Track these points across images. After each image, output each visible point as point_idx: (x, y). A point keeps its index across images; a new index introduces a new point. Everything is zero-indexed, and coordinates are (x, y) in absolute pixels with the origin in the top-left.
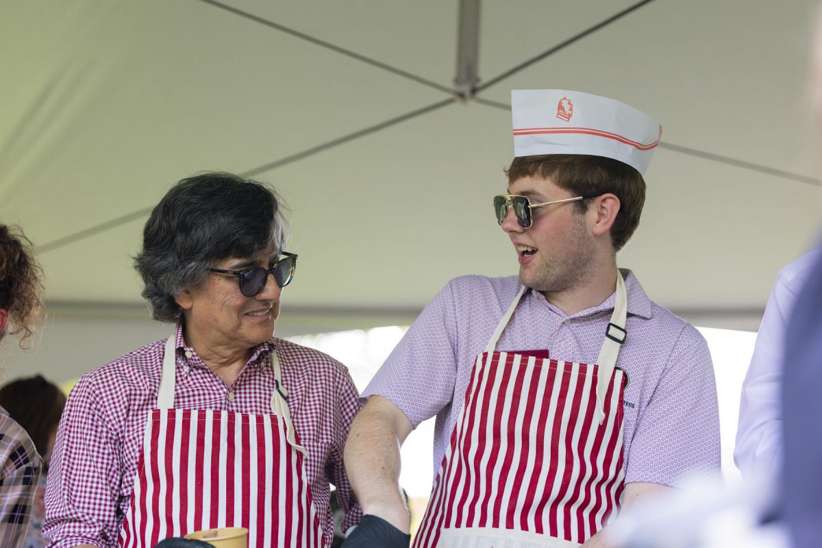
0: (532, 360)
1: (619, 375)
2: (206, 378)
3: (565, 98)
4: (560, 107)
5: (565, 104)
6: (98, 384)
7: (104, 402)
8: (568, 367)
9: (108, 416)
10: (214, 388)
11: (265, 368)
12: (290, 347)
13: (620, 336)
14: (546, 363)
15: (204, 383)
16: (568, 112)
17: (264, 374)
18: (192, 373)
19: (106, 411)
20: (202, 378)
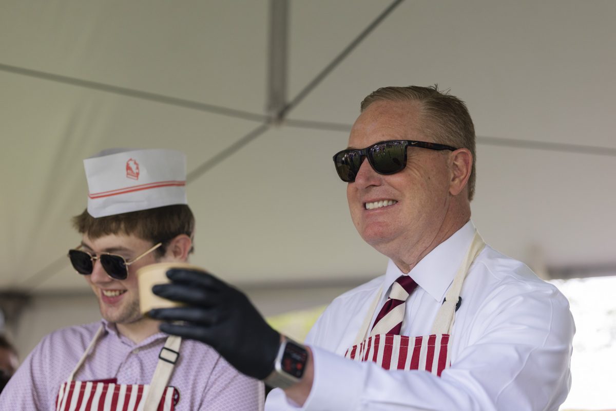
0: (100, 386)
1: (170, 391)
3: (131, 160)
4: (128, 168)
5: (132, 165)
8: (129, 389)
13: (173, 357)
14: (112, 387)
16: (135, 171)
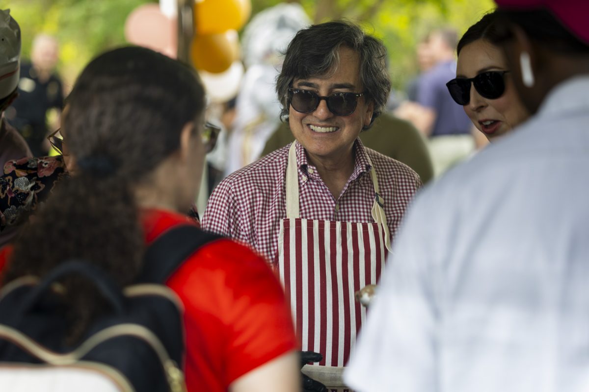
2: (319, 189)
6: (236, 192)
7: (240, 208)
9: (243, 220)
10: (324, 198)
11: (362, 182)
12: (381, 160)
15: (317, 192)
17: (361, 186)
18: (308, 183)
19: (242, 216)
20: (316, 188)
